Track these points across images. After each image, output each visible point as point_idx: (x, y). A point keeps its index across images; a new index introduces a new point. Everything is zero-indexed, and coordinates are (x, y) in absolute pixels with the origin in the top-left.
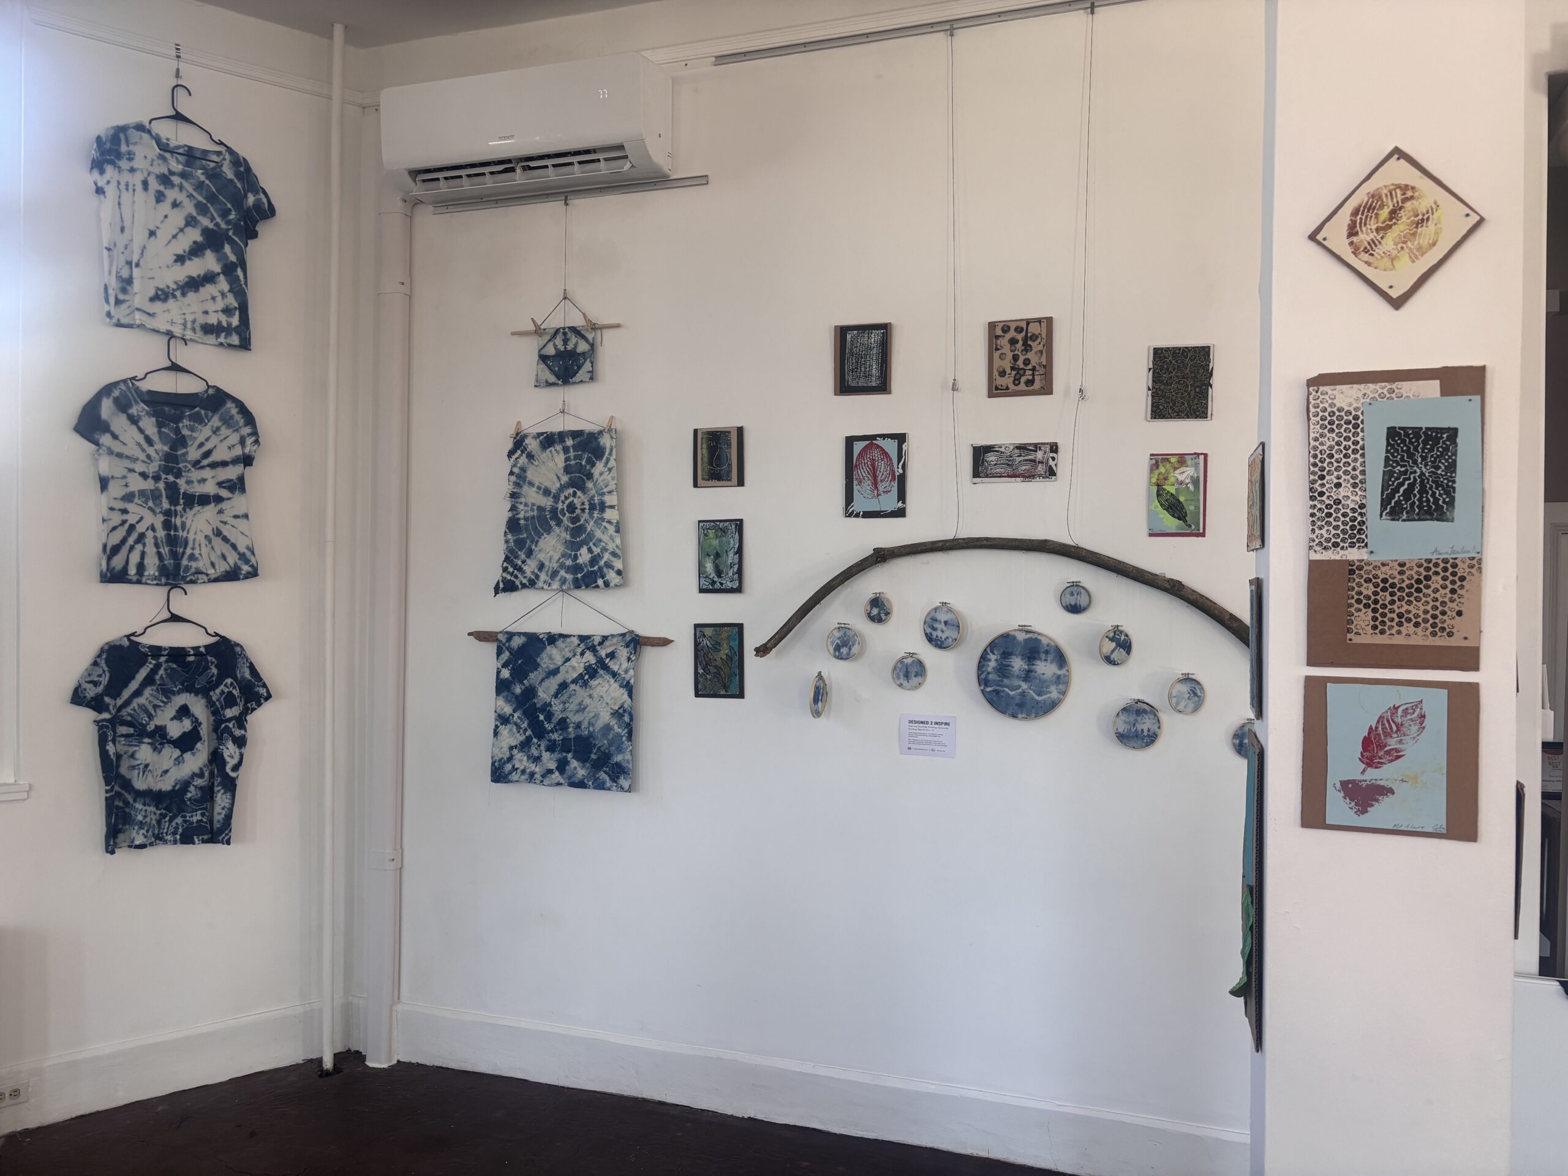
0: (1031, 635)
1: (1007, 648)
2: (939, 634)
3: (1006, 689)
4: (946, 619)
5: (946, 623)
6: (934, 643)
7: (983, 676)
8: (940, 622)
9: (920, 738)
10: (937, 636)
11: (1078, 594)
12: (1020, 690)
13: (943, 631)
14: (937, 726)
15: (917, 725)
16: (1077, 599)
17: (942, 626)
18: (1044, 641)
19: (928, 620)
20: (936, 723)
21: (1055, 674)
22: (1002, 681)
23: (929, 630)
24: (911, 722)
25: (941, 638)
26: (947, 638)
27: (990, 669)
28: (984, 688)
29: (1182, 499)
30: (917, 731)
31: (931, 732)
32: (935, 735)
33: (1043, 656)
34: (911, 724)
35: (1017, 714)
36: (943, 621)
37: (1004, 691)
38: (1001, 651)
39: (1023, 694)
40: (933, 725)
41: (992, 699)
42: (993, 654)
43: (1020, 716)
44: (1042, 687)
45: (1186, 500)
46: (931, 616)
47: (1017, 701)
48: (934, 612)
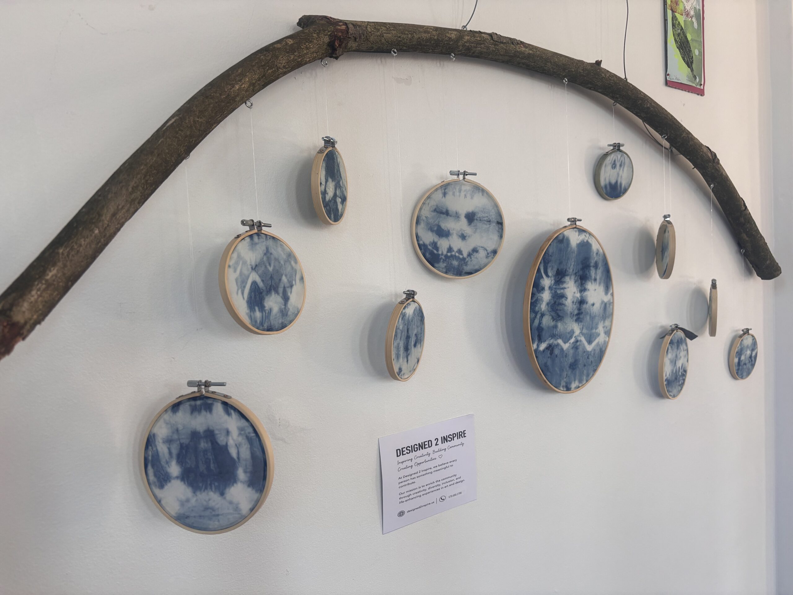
0: (583, 237)
1: (560, 263)
2: (456, 243)
3: (560, 341)
4: (470, 210)
5: (471, 217)
6: (442, 265)
7: (536, 322)
8: (457, 216)
9: (419, 482)
10: (450, 249)
11: (621, 166)
12: (572, 340)
13: (463, 237)
14: (446, 445)
15: (412, 455)
16: (618, 174)
17: (462, 225)
18: (595, 247)
19: (426, 213)
20: (445, 439)
21: (603, 302)
22: (556, 327)
23: (428, 238)
24: (400, 452)
25: (460, 251)
26: (475, 250)
27: (543, 307)
28: (538, 346)
29: (689, 37)
30: (415, 469)
31: (439, 462)
32: (445, 466)
33: (593, 272)
34: (402, 458)
35: (570, 383)
36: (463, 212)
37: (558, 345)
38: (555, 269)
39: (576, 346)
40: (441, 446)
41: (546, 365)
42: (547, 276)
43: (573, 386)
44: (592, 329)
45: (692, 39)
46: (433, 203)
47: (570, 360)
48: (439, 194)
